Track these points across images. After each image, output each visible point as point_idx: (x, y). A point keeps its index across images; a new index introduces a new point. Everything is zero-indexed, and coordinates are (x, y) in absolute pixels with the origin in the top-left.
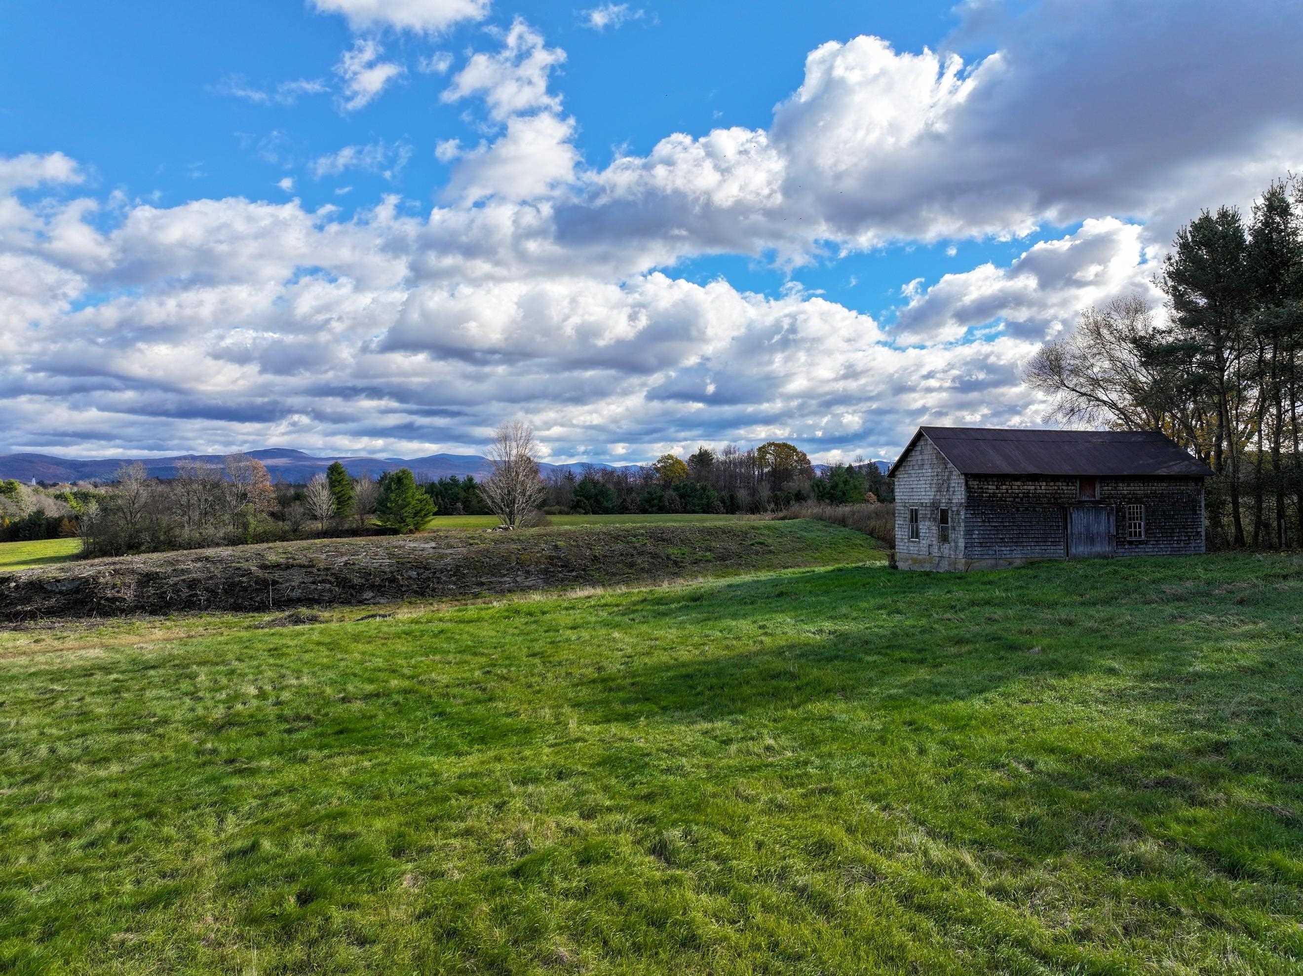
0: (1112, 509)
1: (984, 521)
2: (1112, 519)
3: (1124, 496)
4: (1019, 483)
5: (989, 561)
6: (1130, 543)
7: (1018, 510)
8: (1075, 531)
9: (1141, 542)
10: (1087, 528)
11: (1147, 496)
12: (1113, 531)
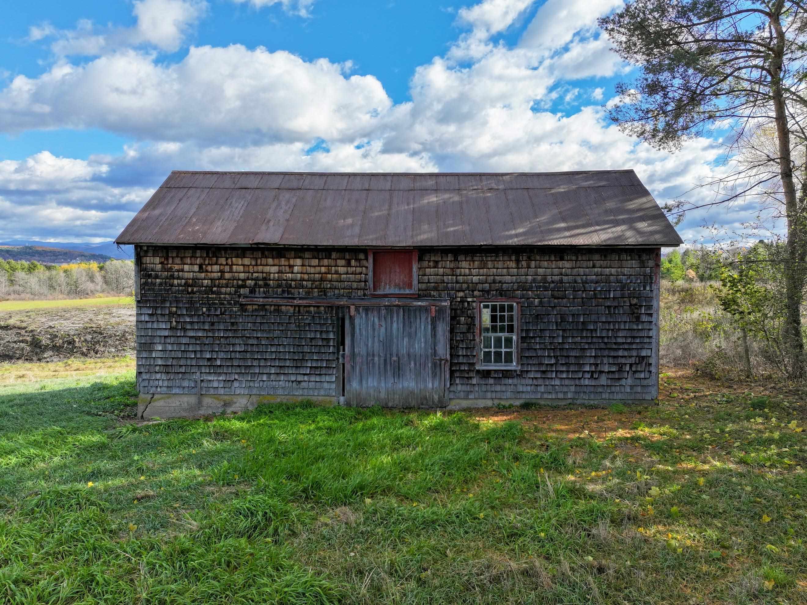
0: (441, 311)
1: (171, 328)
2: (443, 329)
3: (472, 288)
4: (247, 261)
5: (185, 399)
6: (486, 374)
7: (243, 308)
8: (360, 349)
9: (507, 374)
10: (387, 343)
11: (523, 287)
12: (443, 351)
